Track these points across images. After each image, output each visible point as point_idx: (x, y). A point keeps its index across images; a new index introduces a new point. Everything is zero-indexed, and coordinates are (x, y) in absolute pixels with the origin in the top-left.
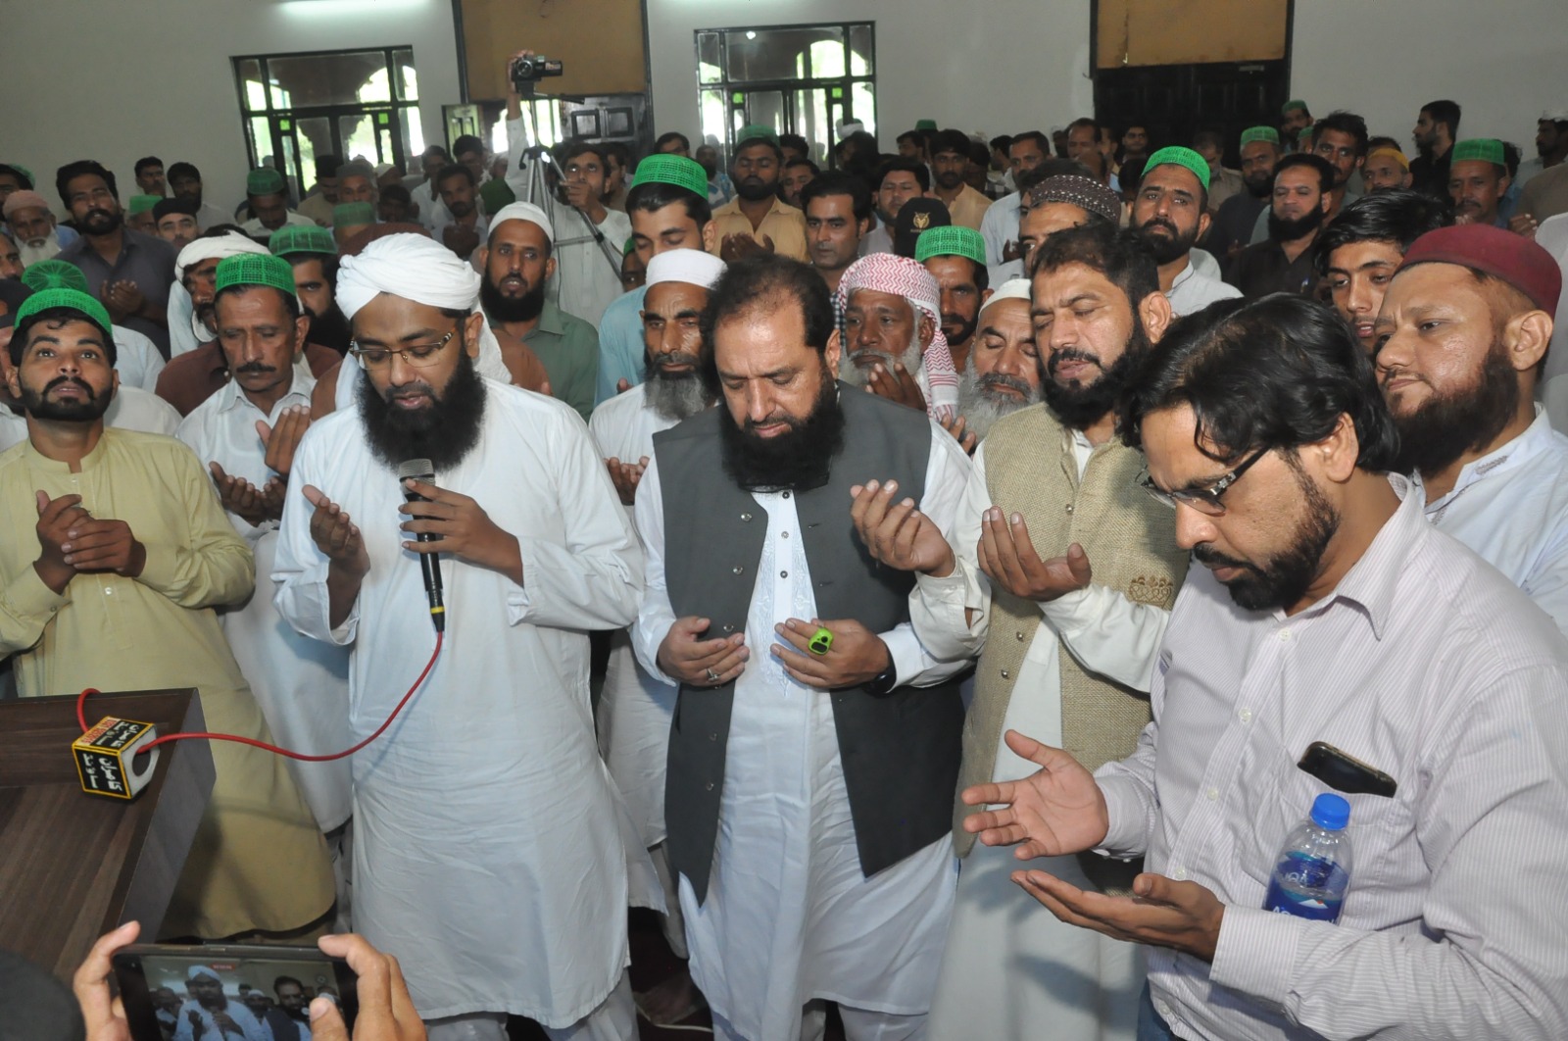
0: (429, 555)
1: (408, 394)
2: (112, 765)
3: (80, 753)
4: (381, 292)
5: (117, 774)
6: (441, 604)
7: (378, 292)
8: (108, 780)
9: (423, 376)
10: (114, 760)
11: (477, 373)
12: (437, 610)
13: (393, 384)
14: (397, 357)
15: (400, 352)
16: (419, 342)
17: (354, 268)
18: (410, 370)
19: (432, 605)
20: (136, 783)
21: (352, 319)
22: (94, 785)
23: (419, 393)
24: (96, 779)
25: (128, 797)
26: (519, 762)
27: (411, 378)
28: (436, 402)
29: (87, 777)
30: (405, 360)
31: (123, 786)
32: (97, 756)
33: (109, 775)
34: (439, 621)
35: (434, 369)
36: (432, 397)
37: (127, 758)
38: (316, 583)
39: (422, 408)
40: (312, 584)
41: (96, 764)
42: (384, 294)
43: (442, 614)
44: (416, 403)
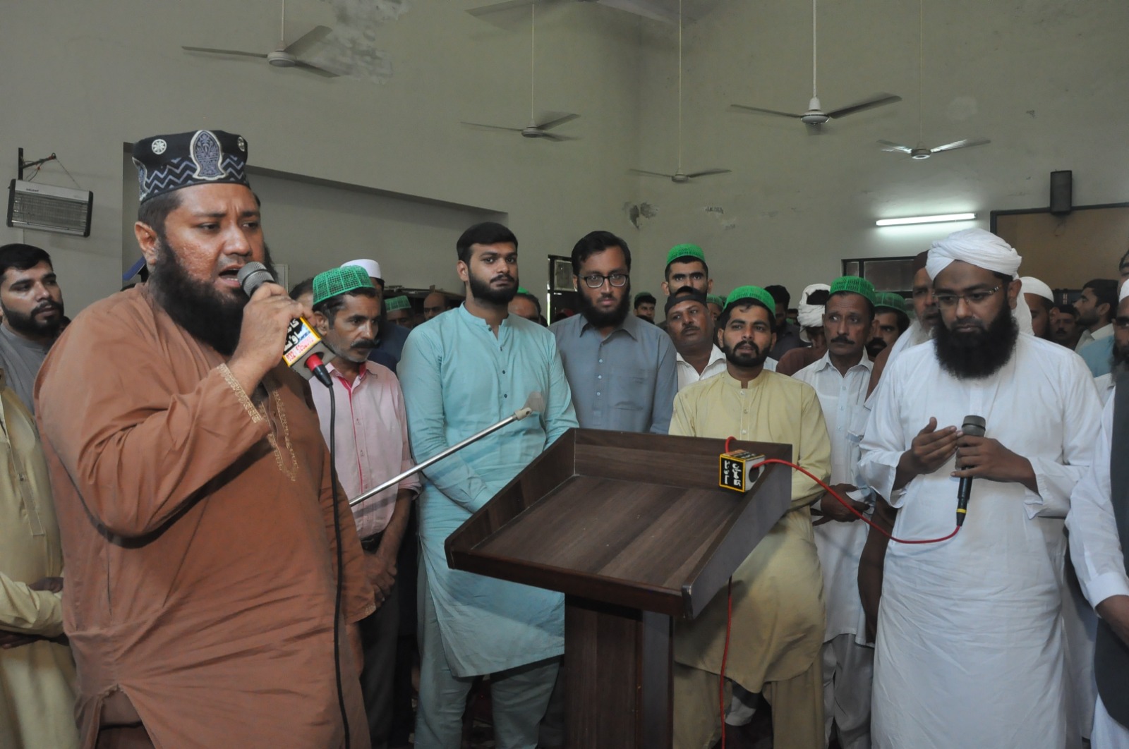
1: (966, 325)
2: (739, 469)
3: (723, 460)
4: (956, 260)
5: (740, 474)
7: (953, 260)
8: (734, 479)
10: (740, 465)
11: (1013, 317)
13: (957, 317)
14: (962, 301)
15: (964, 297)
17: (940, 246)
20: (748, 485)
21: (935, 279)
22: (726, 482)
24: (728, 478)
25: (743, 491)
26: (1004, 589)
27: (970, 314)
29: (723, 475)
30: (967, 303)
31: (741, 483)
32: (732, 462)
33: (736, 476)
34: (961, 518)
35: (983, 310)
37: (748, 466)
41: (730, 468)
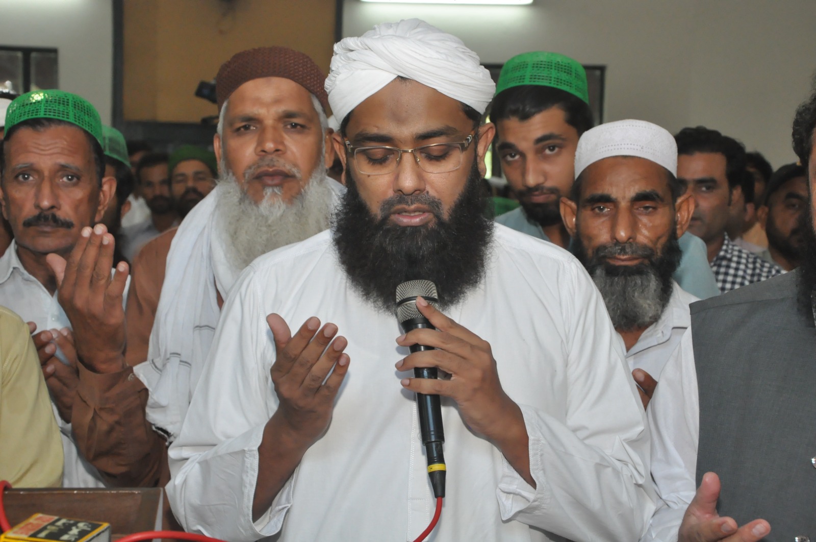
0: (428, 398)
6: (441, 460)
9: (432, 187)
12: (437, 467)
16: (434, 144)
18: (420, 176)
19: (430, 461)
23: (425, 207)
28: (441, 223)
36: (438, 217)
38: (244, 451)
39: (424, 225)
40: (236, 453)
42: (400, 78)
43: (443, 473)
44: (417, 220)
